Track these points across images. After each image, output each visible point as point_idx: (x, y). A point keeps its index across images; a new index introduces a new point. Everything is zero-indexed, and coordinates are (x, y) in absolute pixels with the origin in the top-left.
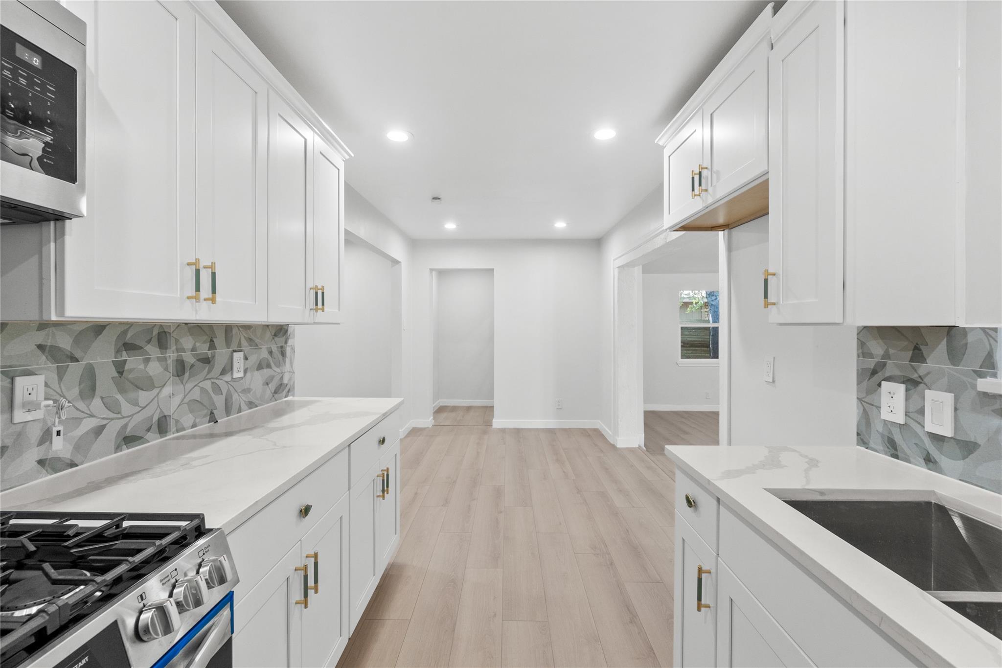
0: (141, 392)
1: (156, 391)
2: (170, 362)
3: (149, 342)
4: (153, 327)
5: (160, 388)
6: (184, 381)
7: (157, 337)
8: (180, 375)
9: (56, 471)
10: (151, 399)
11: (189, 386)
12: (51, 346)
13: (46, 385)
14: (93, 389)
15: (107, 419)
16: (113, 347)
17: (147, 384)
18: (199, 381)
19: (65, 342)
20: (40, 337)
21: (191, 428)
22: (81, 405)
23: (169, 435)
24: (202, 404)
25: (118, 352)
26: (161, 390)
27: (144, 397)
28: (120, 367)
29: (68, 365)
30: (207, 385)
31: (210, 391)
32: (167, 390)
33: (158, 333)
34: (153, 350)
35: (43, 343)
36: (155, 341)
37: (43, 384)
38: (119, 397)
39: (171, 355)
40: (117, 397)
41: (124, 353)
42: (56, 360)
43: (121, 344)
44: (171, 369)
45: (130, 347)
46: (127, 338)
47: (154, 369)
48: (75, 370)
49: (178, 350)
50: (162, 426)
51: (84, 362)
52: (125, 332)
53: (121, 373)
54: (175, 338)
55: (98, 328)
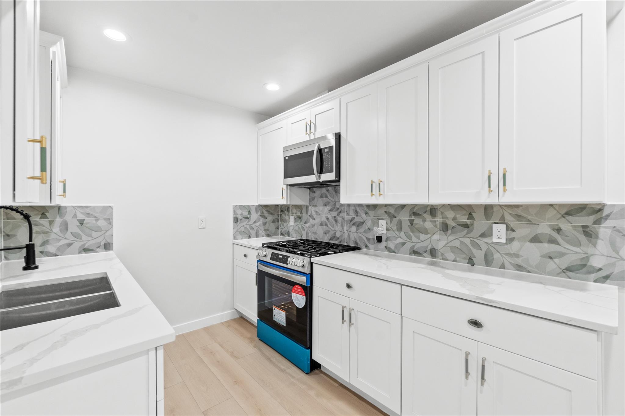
0: (421, 234)
1: (429, 236)
2: (438, 223)
3: (425, 212)
4: (427, 206)
5: (431, 235)
6: (448, 235)
7: (429, 210)
8: (444, 231)
9: (390, 252)
10: (426, 239)
11: (451, 238)
12: (388, 212)
13: (387, 223)
14: (401, 228)
15: (407, 241)
16: (408, 214)
17: (425, 231)
18: (459, 237)
19: (392, 211)
20: (385, 209)
21: (453, 261)
22: (397, 233)
23: (437, 259)
24: (461, 250)
25: (410, 216)
26: (432, 235)
27: (423, 237)
28: (412, 222)
29: (393, 219)
30: (467, 241)
31: (469, 245)
32: (436, 237)
33: (431, 209)
34: (428, 217)
35: (386, 211)
36: (429, 212)
37: (386, 223)
38: (411, 234)
39: (439, 219)
40: (410, 233)
41: (413, 216)
42: (389, 216)
43: (412, 212)
44: (438, 226)
45: (415, 214)
46: (414, 210)
47: (428, 225)
48: (395, 220)
49: (443, 218)
50: (433, 253)
51: (398, 218)
52: (414, 208)
53: (412, 224)
54: (441, 212)
55: (403, 207)
